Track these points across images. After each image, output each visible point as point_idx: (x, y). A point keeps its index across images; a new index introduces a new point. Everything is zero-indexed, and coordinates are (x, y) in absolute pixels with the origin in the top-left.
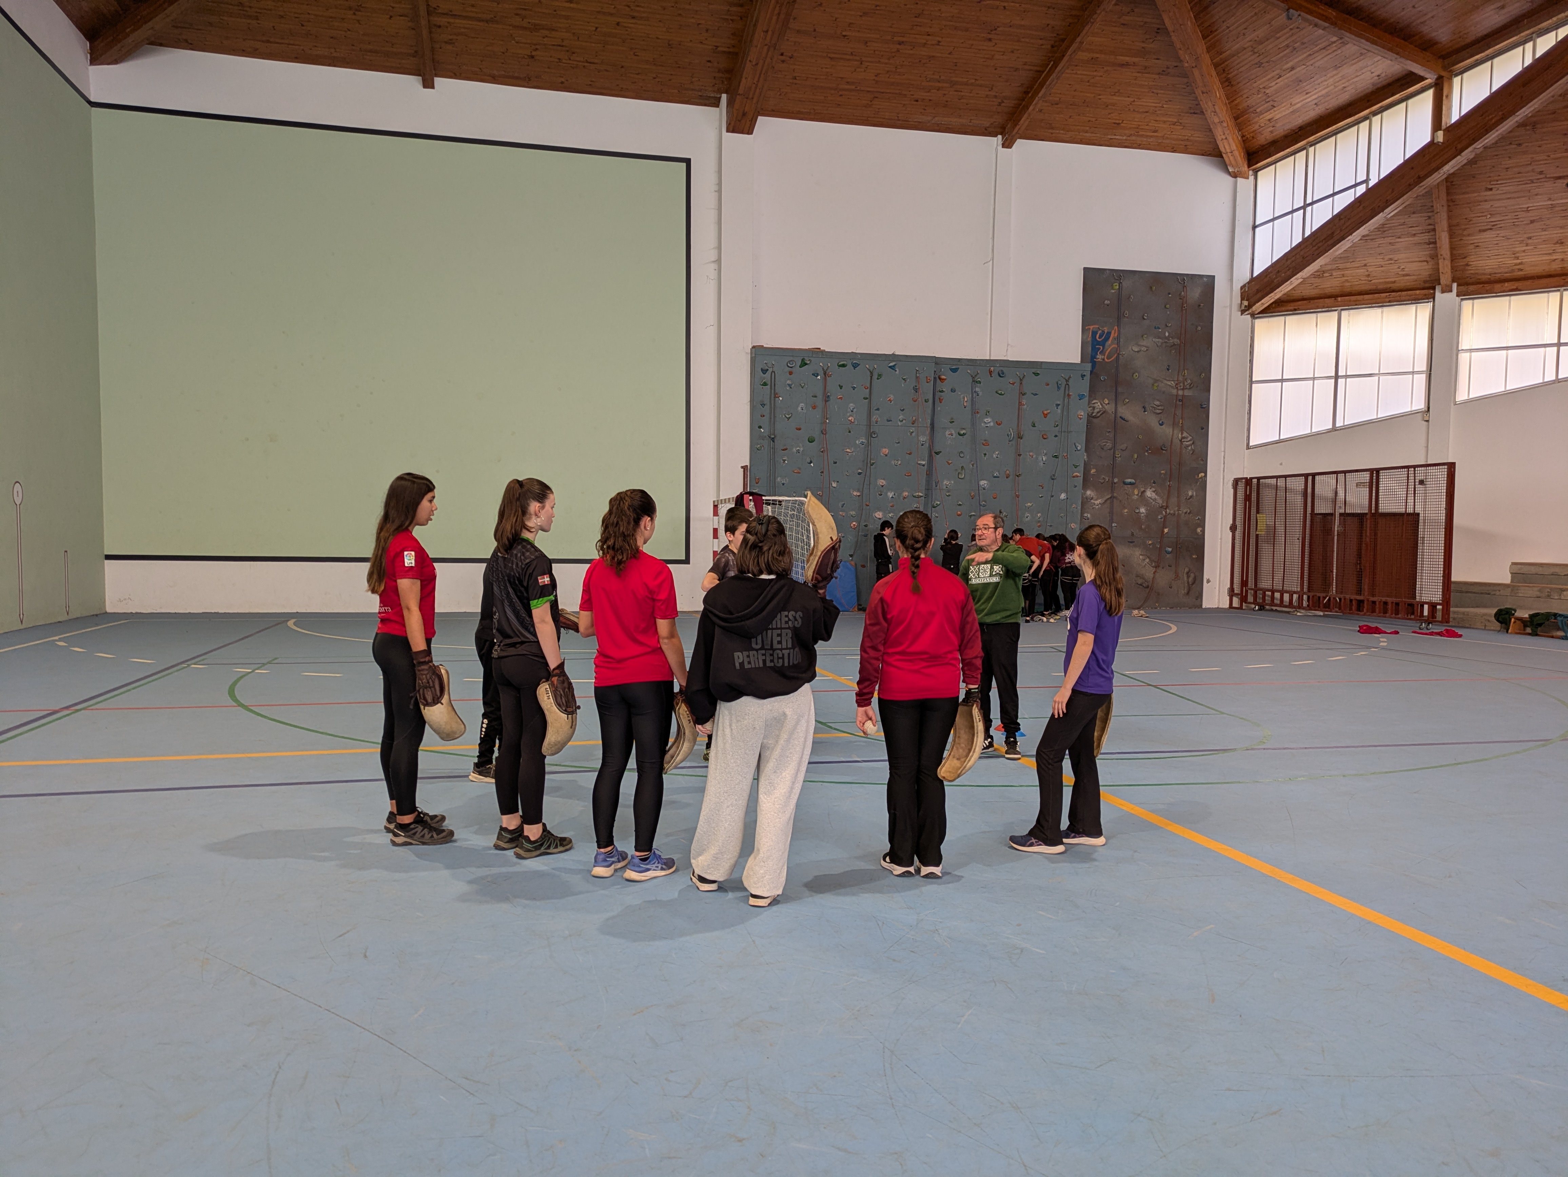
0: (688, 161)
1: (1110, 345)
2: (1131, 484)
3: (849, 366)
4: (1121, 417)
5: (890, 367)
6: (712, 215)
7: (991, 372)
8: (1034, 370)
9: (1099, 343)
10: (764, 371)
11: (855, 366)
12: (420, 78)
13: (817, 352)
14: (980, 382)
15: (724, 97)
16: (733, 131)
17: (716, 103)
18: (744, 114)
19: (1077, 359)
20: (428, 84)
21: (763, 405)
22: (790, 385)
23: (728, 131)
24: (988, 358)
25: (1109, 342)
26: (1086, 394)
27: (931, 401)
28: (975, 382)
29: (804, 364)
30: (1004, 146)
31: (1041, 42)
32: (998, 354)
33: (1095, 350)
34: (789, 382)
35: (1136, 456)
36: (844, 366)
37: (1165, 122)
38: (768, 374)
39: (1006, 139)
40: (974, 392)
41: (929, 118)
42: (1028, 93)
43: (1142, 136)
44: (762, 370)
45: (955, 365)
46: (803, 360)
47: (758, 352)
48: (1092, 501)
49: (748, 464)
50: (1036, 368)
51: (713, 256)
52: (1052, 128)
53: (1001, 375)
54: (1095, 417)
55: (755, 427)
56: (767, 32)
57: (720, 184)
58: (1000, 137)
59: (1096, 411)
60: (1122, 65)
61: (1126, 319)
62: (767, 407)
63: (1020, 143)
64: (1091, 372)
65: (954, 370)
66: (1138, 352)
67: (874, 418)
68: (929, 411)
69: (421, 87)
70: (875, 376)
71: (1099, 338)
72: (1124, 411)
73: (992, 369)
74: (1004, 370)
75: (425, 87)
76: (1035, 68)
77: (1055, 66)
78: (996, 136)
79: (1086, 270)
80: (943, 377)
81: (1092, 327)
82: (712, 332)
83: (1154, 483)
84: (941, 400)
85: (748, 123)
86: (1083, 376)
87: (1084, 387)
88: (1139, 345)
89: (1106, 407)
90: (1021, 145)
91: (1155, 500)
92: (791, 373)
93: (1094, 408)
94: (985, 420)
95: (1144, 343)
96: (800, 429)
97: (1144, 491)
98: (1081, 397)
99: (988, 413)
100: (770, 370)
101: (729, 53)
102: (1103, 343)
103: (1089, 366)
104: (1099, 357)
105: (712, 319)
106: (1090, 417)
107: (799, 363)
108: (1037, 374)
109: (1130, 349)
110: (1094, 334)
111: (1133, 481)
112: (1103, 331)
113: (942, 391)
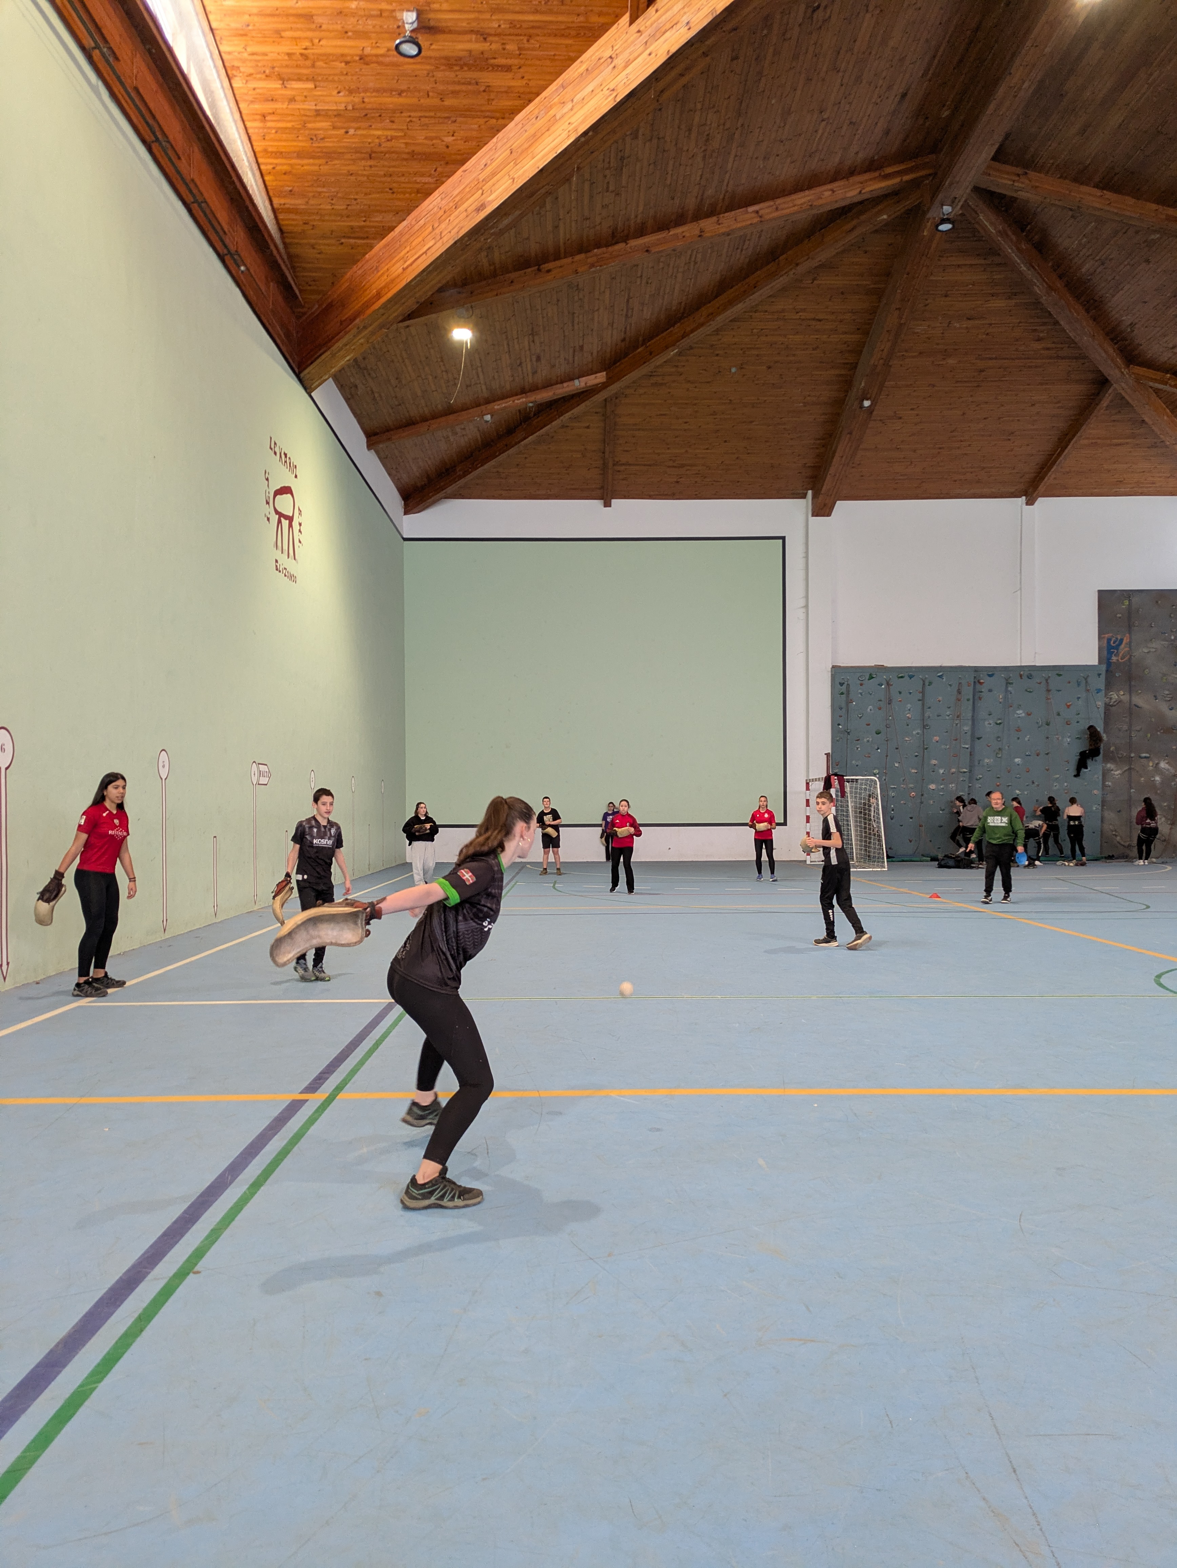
0: (783, 538)
1: (1123, 649)
2: (1145, 757)
3: (907, 678)
4: (1135, 705)
5: (939, 676)
6: (801, 574)
7: (1021, 676)
8: (1057, 672)
9: (1113, 648)
10: (841, 684)
11: (911, 677)
12: (602, 501)
13: (881, 669)
14: (1012, 683)
15: (810, 492)
16: (817, 516)
17: (804, 496)
18: (825, 505)
19: (1095, 662)
20: (607, 504)
21: (841, 708)
22: (861, 694)
23: (813, 516)
24: (1019, 665)
25: (1122, 646)
26: (1103, 687)
27: (971, 700)
28: (1008, 683)
29: (871, 677)
30: (1027, 504)
31: (1050, 437)
32: (1027, 661)
33: (1110, 653)
34: (860, 691)
35: (1149, 735)
36: (902, 677)
37: (1160, 477)
38: (844, 686)
39: (1029, 500)
40: (1006, 691)
41: (966, 491)
42: (1043, 468)
43: (1141, 487)
44: (840, 683)
45: (991, 672)
46: (870, 675)
47: (837, 671)
48: (1112, 772)
49: (830, 752)
50: (1059, 670)
51: (802, 602)
52: (1066, 488)
53: (1030, 677)
54: (1112, 706)
55: (835, 724)
56: (842, 457)
57: (807, 552)
58: (1024, 498)
59: (1113, 701)
60: (1117, 445)
61: (1135, 628)
62: (844, 710)
63: (1040, 500)
64: (1107, 671)
65: (990, 676)
66: (1148, 652)
67: (926, 715)
68: (970, 707)
69: (602, 507)
70: (927, 684)
71: (1114, 643)
72: (1138, 700)
73: (1022, 673)
74: (1032, 672)
75: (605, 506)
76: (1048, 453)
77: (1063, 451)
78: (1020, 497)
79: (1101, 592)
80: (982, 681)
81: (1107, 635)
82: (802, 657)
83: (1167, 756)
84: (980, 699)
85: (828, 511)
86: (1099, 675)
87: (1101, 683)
88: (1147, 647)
89: (1122, 697)
90: (1041, 502)
91: (1168, 770)
92: (861, 685)
93: (1111, 699)
94: (1018, 712)
95: (1154, 645)
96: (869, 725)
97: (1157, 764)
98: (1099, 691)
99: (1019, 707)
100: (846, 683)
101: (814, 466)
102: (1117, 647)
103: (1104, 667)
104: (1114, 659)
105: (802, 648)
106: (1107, 706)
107: (867, 677)
108: (1059, 675)
109: (1140, 652)
110: (1109, 640)
111: (1147, 755)
112: (1117, 638)
113: (981, 692)
